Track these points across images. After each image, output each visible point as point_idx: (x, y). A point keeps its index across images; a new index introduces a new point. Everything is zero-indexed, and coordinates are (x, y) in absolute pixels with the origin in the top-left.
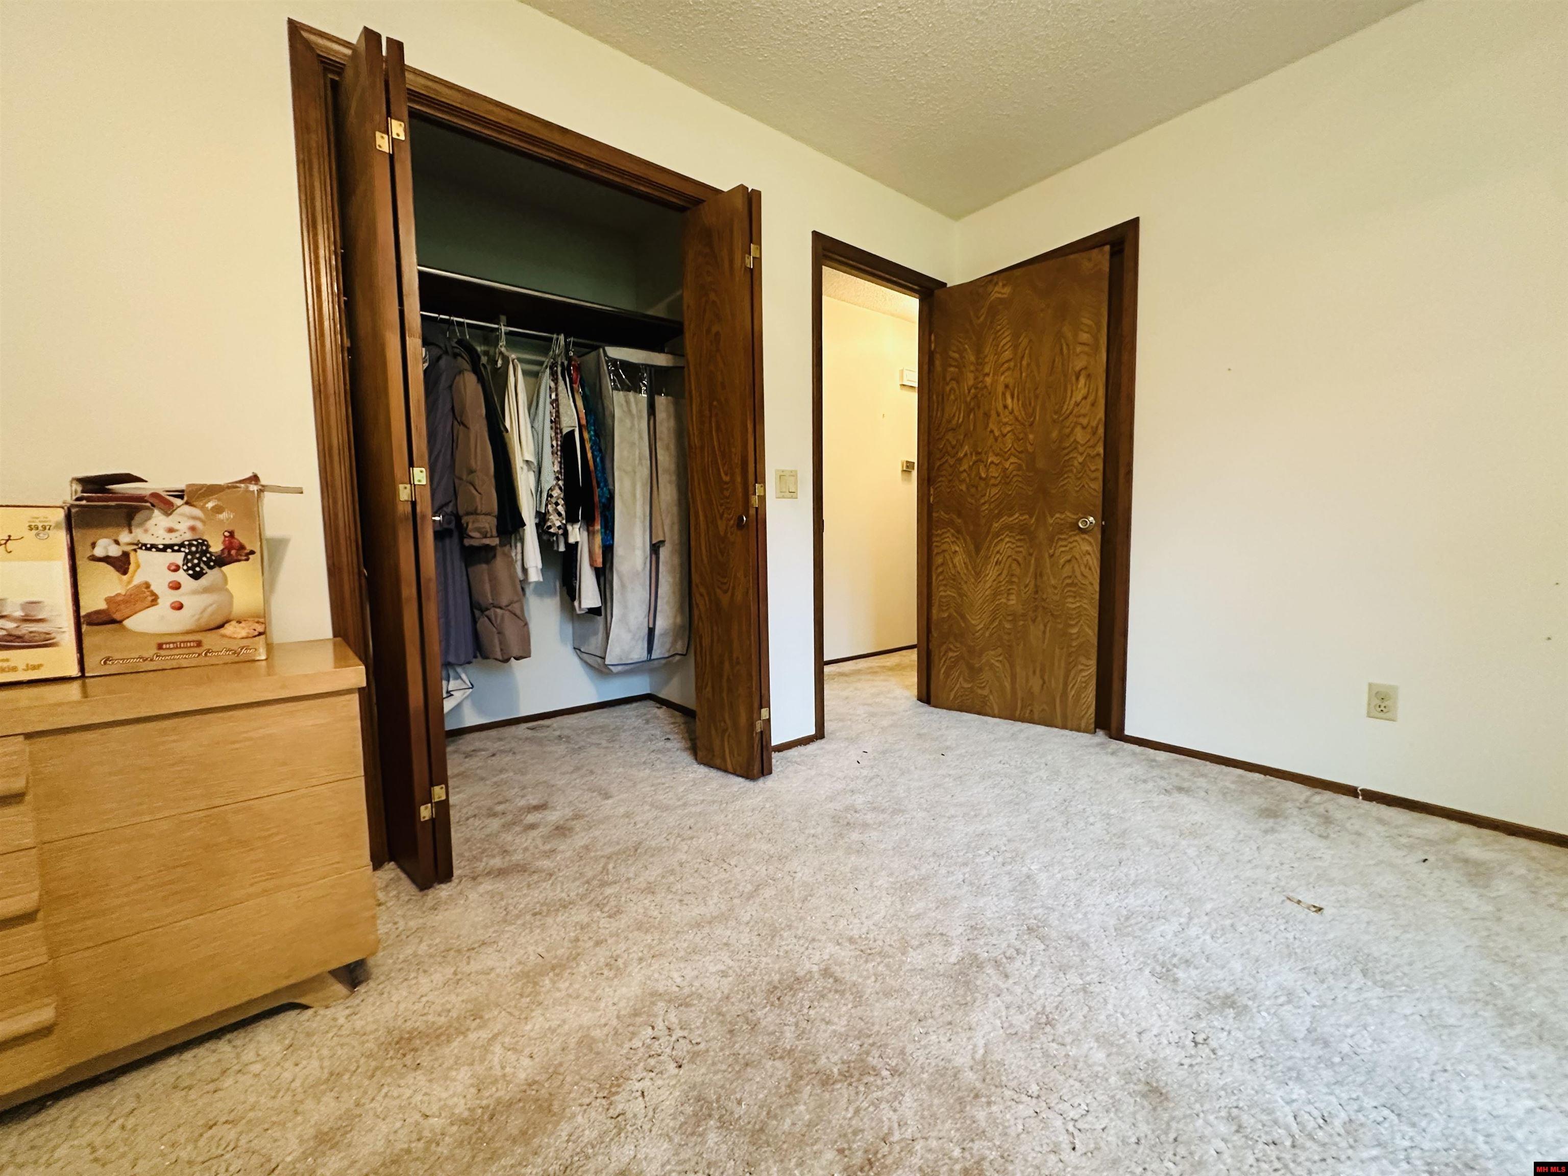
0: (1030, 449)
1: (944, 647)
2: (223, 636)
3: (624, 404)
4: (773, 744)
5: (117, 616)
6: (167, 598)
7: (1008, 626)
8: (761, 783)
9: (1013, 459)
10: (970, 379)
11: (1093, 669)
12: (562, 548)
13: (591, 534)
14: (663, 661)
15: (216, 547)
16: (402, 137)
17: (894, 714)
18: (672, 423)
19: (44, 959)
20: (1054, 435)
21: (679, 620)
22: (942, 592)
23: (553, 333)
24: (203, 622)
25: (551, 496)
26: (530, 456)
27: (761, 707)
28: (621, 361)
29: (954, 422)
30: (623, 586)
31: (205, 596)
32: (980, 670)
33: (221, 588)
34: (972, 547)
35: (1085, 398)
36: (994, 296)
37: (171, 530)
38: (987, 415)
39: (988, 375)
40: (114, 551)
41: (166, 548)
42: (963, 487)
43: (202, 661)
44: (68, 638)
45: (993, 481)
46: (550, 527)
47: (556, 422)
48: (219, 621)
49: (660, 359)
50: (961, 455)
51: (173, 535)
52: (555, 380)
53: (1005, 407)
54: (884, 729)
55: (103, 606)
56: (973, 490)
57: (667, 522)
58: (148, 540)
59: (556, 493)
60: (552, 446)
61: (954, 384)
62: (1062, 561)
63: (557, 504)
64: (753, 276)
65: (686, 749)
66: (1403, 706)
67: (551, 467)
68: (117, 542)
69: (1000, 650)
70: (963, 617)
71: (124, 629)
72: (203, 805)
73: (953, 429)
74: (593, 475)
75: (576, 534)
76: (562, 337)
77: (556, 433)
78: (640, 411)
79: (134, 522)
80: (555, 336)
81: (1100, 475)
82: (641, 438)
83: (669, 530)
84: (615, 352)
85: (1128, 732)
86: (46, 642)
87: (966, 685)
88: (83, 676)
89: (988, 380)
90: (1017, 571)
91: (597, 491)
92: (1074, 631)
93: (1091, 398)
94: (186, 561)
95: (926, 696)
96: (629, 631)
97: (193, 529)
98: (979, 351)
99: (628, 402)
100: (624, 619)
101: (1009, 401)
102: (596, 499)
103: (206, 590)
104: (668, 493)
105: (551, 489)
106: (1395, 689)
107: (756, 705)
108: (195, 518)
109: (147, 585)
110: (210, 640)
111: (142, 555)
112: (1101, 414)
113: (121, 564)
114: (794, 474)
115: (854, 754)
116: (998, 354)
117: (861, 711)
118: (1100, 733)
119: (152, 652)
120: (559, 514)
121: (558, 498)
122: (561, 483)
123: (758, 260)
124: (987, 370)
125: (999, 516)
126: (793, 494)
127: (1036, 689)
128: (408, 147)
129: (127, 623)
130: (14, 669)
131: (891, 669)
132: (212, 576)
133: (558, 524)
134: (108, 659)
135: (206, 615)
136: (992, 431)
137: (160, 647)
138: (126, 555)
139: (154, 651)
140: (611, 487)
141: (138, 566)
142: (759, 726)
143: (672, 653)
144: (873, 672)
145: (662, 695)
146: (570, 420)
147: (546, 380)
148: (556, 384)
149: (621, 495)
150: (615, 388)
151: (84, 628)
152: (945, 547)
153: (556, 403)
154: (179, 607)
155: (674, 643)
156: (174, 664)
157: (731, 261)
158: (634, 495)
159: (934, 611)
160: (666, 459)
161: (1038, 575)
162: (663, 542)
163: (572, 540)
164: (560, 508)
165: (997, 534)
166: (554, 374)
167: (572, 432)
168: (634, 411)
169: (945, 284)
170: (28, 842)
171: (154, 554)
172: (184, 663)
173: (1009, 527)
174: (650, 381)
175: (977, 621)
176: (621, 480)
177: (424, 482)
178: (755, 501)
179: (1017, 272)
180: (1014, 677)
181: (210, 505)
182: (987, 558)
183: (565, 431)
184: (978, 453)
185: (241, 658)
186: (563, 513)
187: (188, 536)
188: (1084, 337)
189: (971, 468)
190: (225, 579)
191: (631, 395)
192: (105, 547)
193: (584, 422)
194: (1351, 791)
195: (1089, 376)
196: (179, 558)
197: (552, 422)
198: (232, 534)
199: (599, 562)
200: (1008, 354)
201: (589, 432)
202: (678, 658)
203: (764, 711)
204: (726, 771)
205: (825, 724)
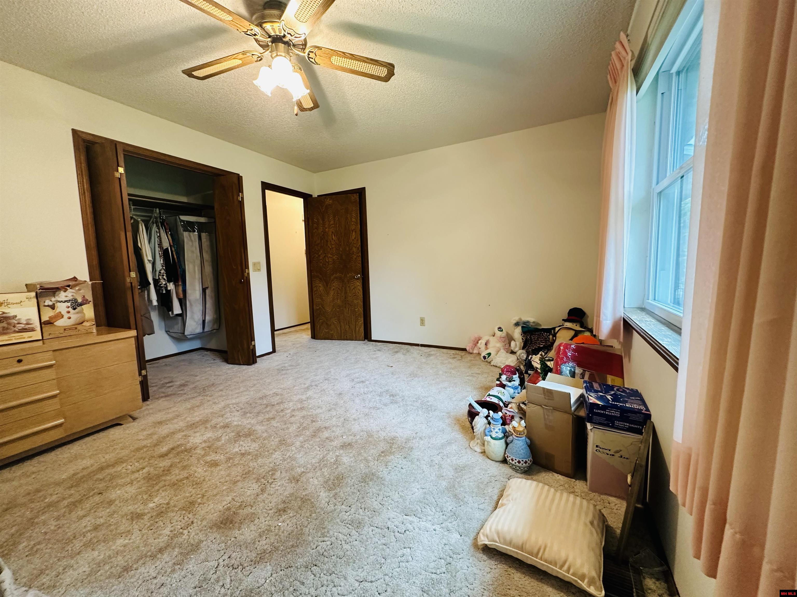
0: (341, 253)
1: (318, 319)
2: (83, 326)
3: (188, 237)
4: (257, 355)
5: (52, 322)
6: (66, 316)
7: (338, 310)
8: (253, 366)
9: (336, 256)
10: (321, 229)
11: (363, 321)
12: (164, 292)
13: (176, 286)
14: (209, 332)
15: (80, 300)
16: (123, 172)
17: (301, 343)
18: (208, 243)
19: (59, 407)
20: (347, 249)
21: (215, 316)
22: (317, 300)
23: (153, 208)
24: (77, 322)
25: (160, 273)
26: (150, 258)
27: (252, 341)
28: (187, 221)
29: (317, 242)
30: (191, 305)
31: (77, 315)
32: (331, 325)
33: (82, 312)
34: (325, 284)
35: (355, 238)
36: (327, 203)
37: (66, 296)
38: (327, 241)
39: (326, 228)
40: (51, 303)
41: (65, 302)
42: (321, 265)
43: (77, 333)
44: (39, 329)
45: (330, 263)
46: (161, 284)
47: (160, 245)
48: (81, 322)
49: (202, 220)
50: (320, 254)
51: (67, 298)
52: (159, 229)
53: (333, 239)
54: (297, 348)
55: (48, 319)
56: (324, 266)
57: (209, 280)
58: (60, 300)
59: (162, 271)
60: (160, 254)
61: (316, 230)
62: (352, 288)
63: (163, 276)
64: (241, 204)
65: (223, 362)
66: (426, 322)
67: (160, 262)
68: (51, 301)
69: (336, 318)
70: (323, 308)
71: (55, 325)
72: (95, 368)
73: (317, 245)
74: (177, 264)
75: (171, 286)
76: (158, 210)
77: (161, 249)
78: (195, 239)
79: (56, 295)
80: (155, 209)
81: (360, 262)
82: (196, 249)
83: (209, 283)
84: (183, 218)
85: (372, 339)
86: (33, 330)
87: (327, 331)
88: (43, 339)
89: (327, 230)
90: (339, 292)
91: (179, 270)
92: (357, 310)
93: (357, 238)
94: (71, 305)
95: (314, 337)
96: (195, 322)
97: (72, 296)
98: (323, 220)
99: (190, 236)
100: (192, 318)
101: (333, 237)
102: (179, 272)
103: (77, 313)
104: (208, 269)
105: (160, 270)
106: (424, 318)
107: (250, 340)
108: (73, 292)
109: (60, 312)
110: (79, 327)
111: (58, 304)
112: (360, 244)
113: (53, 307)
114: (259, 263)
115: (286, 354)
116: (330, 222)
117: (290, 344)
118: (366, 340)
119: (62, 331)
120: (164, 279)
121: (163, 273)
122: (164, 268)
123: (243, 198)
124: (326, 226)
125: (333, 274)
126: (259, 270)
127: (347, 329)
128: (125, 175)
129: (55, 323)
130: (24, 338)
131: (304, 330)
132: (79, 309)
133: (164, 283)
134: (50, 334)
135: (78, 320)
136: (329, 247)
137: (65, 330)
138: (54, 304)
139: (63, 331)
140: (183, 267)
141: (57, 307)
142: (251, 347)
143: (213, 329)
144: (297, 331)
145: (208, 347)
146: (166, 244)
147: (154, 229)
148: (159, 230)
149: (189, 271)
150: (184, 231)
151: (43, 326)
152: (317, 285)
153: (160, 237)
154: (70, 318)
155: (214, 325)
156: (69, 334)
157: (233, 198)
158: (195, 271)
159: (315, 307)
160: (207, 256)
161: (346, 293)
162: (208, 287)
163: (169, 289)
164: (165, 277)
165: (333, 280)
166: (158, 226)
167: (168, 248)
168: (193, 239)
169: (312, 195)
170: (54, 377)
171: (62, 303)
172: (72, 334)
173: (336, 278)
174: (198, 228)
175: (328, 309)
176: (188, 265)
177: (135, 276)
178: (246, 274)
179: (334, 196)
180: (341, 326)
181: (77, 288)
182: (330, 288)
183: (165, 248)
184: (325, 254)
185: (89, 332)
186: (166, 279)
187: (72, 298)
188: (354, 220)
189: (323, 258)
190: (83, 309)
191: (191, 234)
192: (48, 302)
193: (172, 244)
194: (417, 345)
195: (355, 232)
196: (69, 304)
197: (158, 244)
198: (84, 297)
199: (181, 296)
200: (332, 222)
201: (174, 248)
202: (215, 331)
203: (253, 343)
204: (240, 364)
205: (276, 349)
